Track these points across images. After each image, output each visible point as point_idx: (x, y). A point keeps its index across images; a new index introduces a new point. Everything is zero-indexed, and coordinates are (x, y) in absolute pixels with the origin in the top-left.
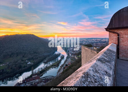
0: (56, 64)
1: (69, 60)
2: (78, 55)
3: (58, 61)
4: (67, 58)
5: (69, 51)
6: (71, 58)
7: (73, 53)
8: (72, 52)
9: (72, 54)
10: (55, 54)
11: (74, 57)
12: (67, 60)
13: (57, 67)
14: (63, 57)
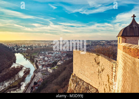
0: (16, 84)
1: (39, 75)
2: (53, 66)
3: (19, 79)
4: (36, 72)
5: (37, 61)
6: (42, 71)
7: (44, 63)
8: (42, 62)
9: (43, 66)
10: (12, 68)
11: (47, 70)
12: (36, 75)
13: (18, 88)
14: (27, 72)
